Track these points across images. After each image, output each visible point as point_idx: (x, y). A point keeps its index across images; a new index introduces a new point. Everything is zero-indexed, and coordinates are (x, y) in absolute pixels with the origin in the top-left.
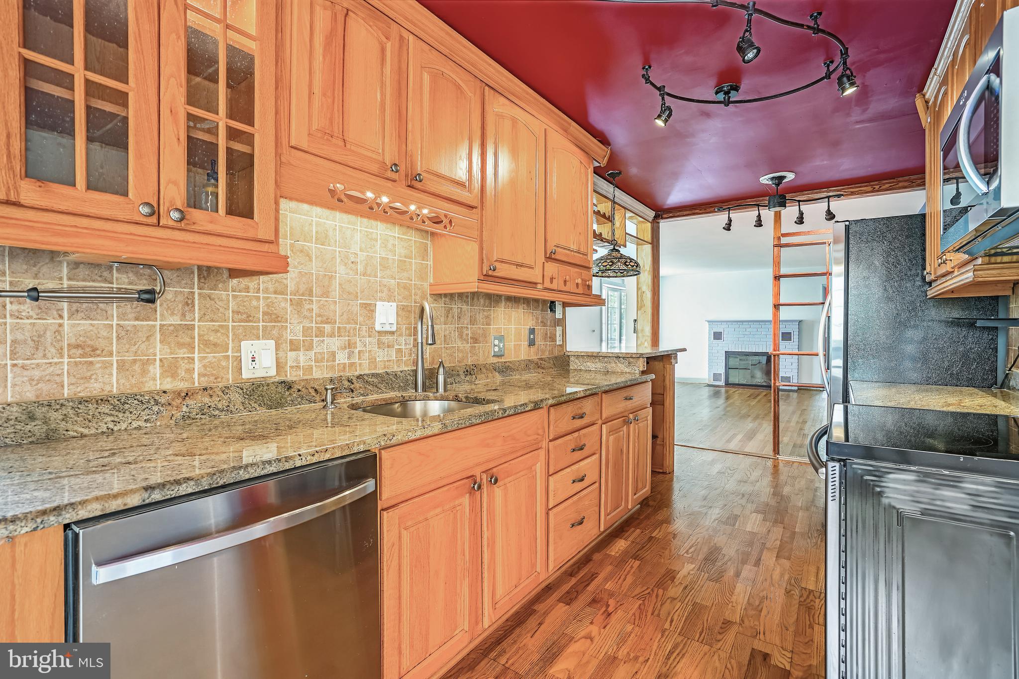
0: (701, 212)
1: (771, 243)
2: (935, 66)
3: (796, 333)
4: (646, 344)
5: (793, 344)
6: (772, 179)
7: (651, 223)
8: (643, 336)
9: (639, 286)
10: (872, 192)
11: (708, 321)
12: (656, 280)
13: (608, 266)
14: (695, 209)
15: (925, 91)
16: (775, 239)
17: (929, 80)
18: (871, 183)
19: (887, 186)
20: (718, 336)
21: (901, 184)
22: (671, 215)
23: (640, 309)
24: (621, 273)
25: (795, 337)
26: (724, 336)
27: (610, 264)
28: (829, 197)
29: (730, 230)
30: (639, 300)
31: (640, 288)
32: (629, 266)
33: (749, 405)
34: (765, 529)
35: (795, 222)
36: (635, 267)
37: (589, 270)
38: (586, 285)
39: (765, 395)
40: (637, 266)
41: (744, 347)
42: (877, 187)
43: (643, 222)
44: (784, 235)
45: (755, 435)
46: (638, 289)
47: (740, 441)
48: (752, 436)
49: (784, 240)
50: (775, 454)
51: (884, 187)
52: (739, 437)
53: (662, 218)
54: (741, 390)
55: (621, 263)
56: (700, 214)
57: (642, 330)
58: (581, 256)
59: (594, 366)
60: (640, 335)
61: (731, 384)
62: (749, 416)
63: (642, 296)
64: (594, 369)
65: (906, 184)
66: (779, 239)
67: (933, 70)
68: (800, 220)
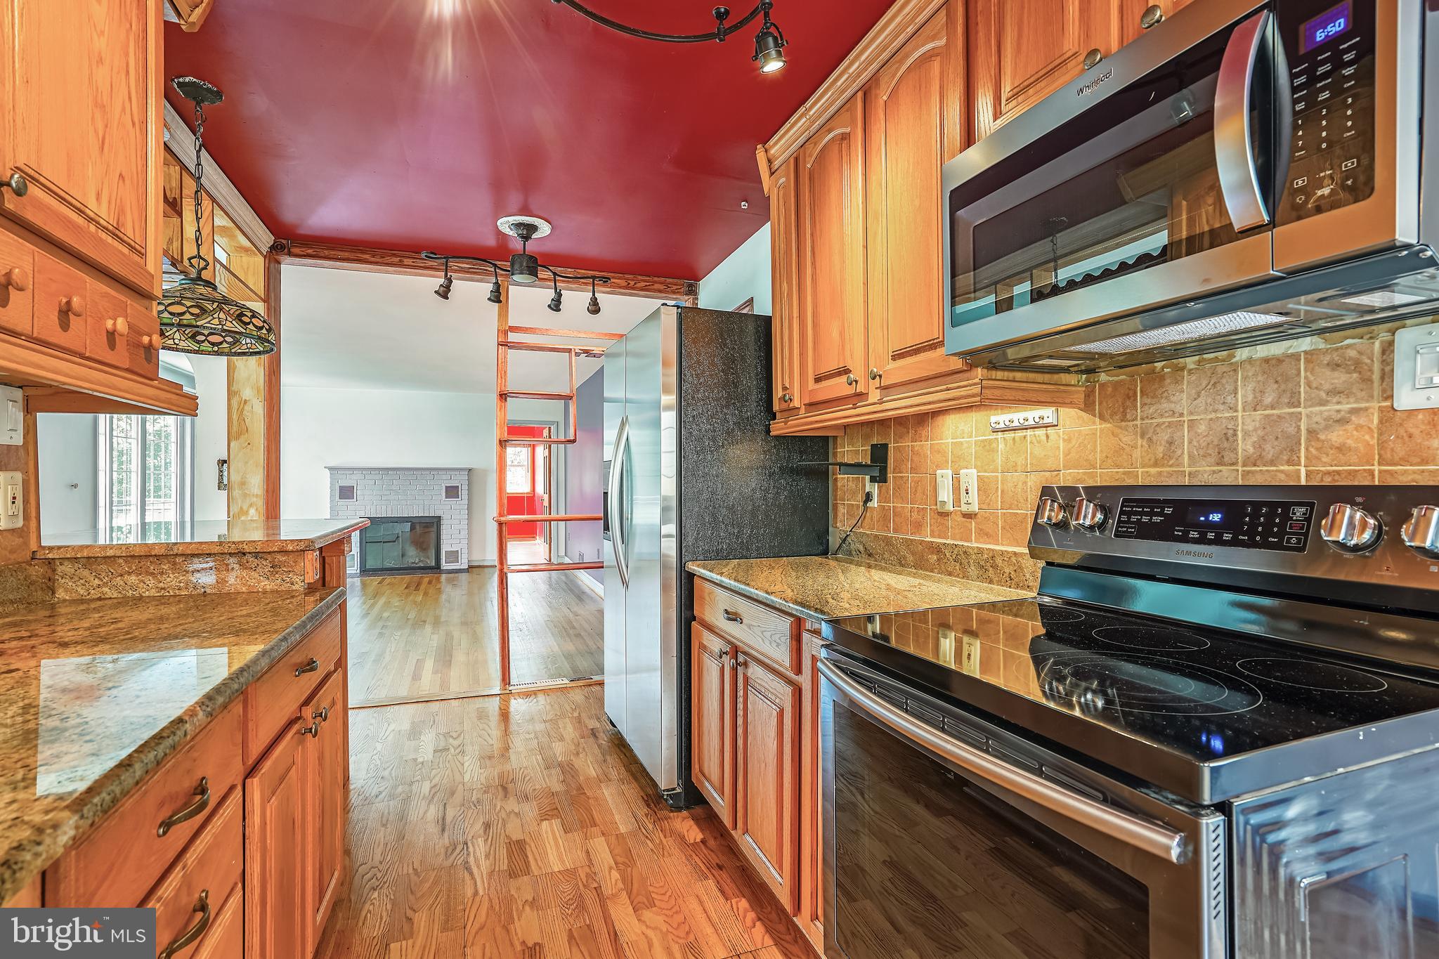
0: (373, 259)
1: (492, 338)
2: (808, 104)
3: (465, 487)
4: (252, 511)
5: (461, 502)
6: (519, 225)
7: (265, 257)
8: (245, 496)
9: (234, 388)
10: (627, 287)
11: (331, 469)
12: (273, 378)
13: (187, 316)
14: (363, 252)
15: (771, 142)
16: (500, 334)
17: (787, 125)
18: (626, 276)
19: (643, 284)
20: (346, 493)
21: (657, 286)
22: (310, 251)
23: (237, 438)
24: (213, 344)
25: (464, 493)
26: (358, 492)
27: (196, 311)
28: (594, 278)
29: (447, 298)
30: (235, 417)
31: (236, 393)
32: (251, 326)
33: (415, 602)
34: (579, 853)
35: (549, 306)
36: (264, 331)
37: (146, 302)
38: (139, 345)
39: (430, 582)
40: (269, 330)
41: (389, 509)
42: (632, 283)
43: (246, 250)
44: (514, 329)
45: (451, 656)
46: (231, 393)
47: (435, 672)
48: (448, 658)
49: (513, 337)
50: (505, 685)
51: (638, 285)
52: (429, 665)
53: (290, 254)
54: (389, 579)
55: (228, 313)
56: (371, 263)
57: (243, 484)
58: (125, 250)
59: (151, 582)
60: (236, 493)
61: (369, 570)
62: (425, 622)
63: (241, 412)
64: (153, 593)
65: (662, 287)
66: (506, 333)
67: (802, 110)
68: (556, 305)
